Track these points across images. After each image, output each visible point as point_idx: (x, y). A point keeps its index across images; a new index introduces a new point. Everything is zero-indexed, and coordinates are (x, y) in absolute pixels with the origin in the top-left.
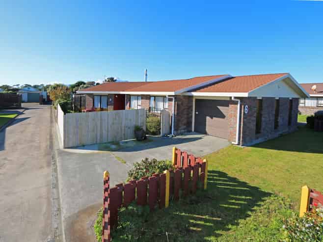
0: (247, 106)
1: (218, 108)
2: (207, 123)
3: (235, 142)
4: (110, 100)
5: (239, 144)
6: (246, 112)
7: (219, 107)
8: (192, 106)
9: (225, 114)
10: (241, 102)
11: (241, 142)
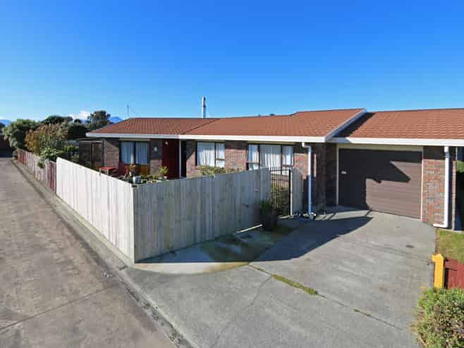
1: (392, 166)
3: (442, 223)
4: (156, 149)
5: (449, 227)
11: (453, 224)
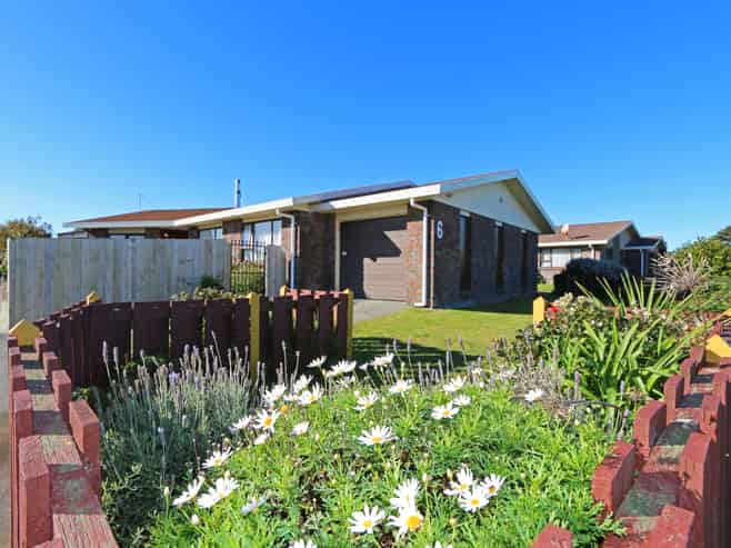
0: (440, 223)
1: (386, 237)
2: (365, 272)
3: (421, 301)
5: (427, 306)
6: (440, 237)
7: (387, 233)
8: (333, 239)
9: (399, 246)
10: (429, 213)
11: (432, 301)
